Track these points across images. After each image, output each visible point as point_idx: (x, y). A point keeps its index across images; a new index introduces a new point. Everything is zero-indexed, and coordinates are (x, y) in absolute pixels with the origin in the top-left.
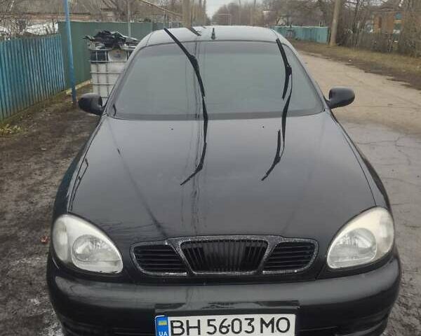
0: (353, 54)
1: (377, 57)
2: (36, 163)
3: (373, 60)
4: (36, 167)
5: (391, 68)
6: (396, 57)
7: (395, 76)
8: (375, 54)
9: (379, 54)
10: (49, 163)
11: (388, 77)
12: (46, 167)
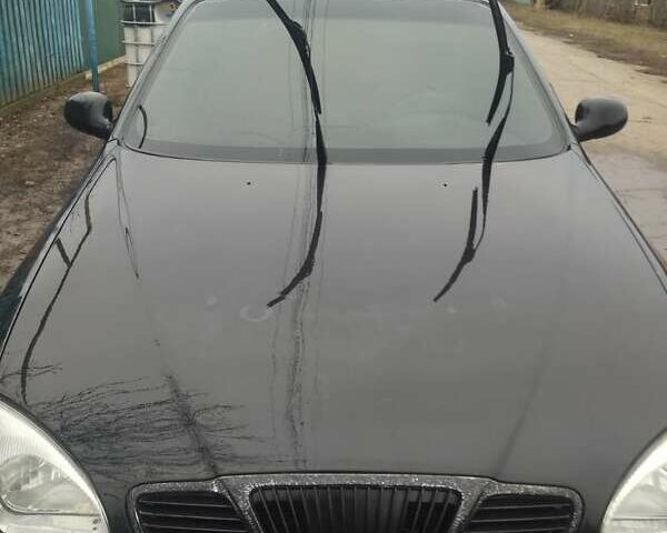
0: (574, 24)
1: (616, 32)
2: (12, 211)
3: (610, 37)
4: (13, 217)
5: (641, 52)
6: (649, 31)
7: (649, 65)
8: (611, 24)
9: (619, 25)
10: (36, 211)
11: (638, 67)
12: (29, 218)
